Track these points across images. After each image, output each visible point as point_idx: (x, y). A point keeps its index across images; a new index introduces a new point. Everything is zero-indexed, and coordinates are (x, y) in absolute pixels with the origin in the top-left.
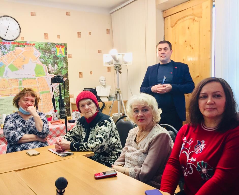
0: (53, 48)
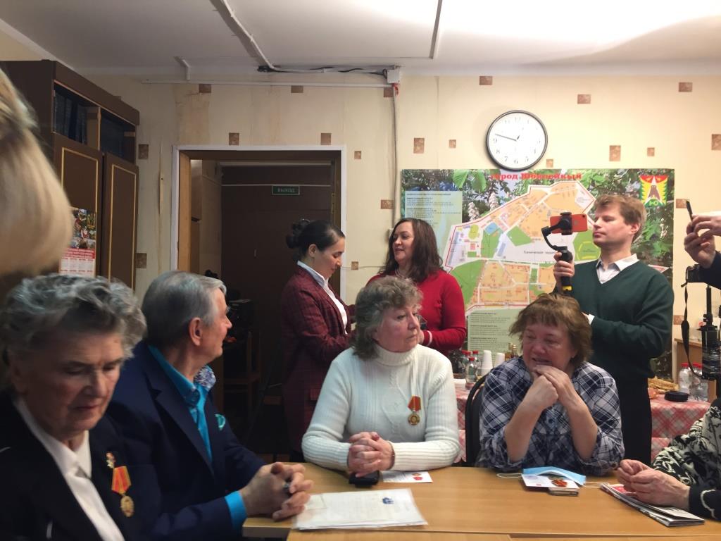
0: (632, 182)
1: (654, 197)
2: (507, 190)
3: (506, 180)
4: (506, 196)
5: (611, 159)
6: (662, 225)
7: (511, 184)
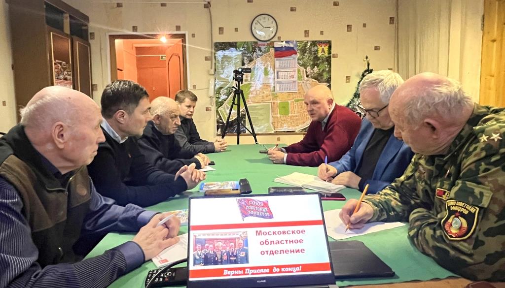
0: (314, 47)
1: (323, 53)
2: (261, 51)
3: (260, 46)
4: (261, 53)
5: (305, 36)
6: (326, 65)
7: (263, 48)
